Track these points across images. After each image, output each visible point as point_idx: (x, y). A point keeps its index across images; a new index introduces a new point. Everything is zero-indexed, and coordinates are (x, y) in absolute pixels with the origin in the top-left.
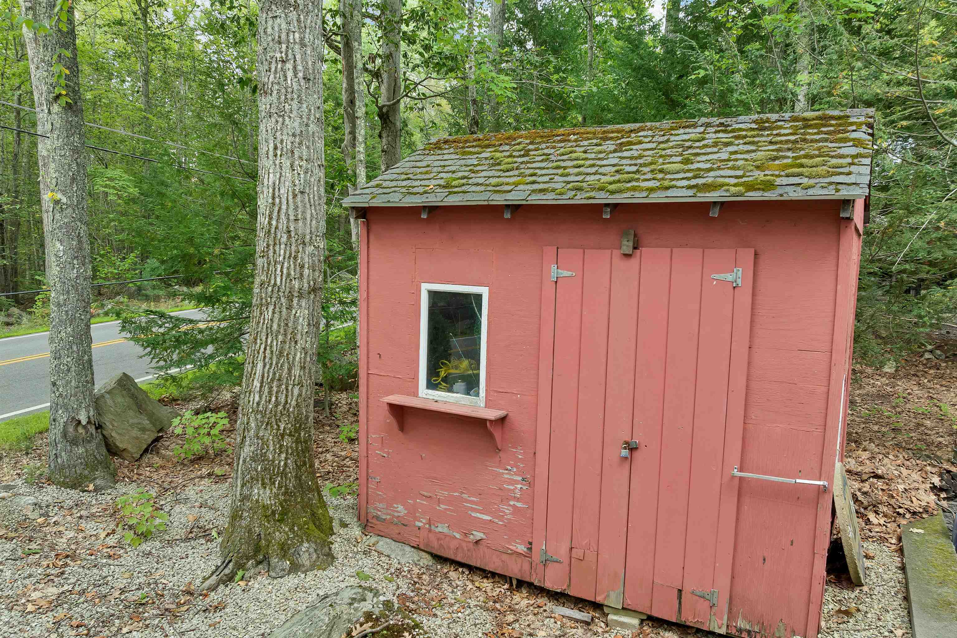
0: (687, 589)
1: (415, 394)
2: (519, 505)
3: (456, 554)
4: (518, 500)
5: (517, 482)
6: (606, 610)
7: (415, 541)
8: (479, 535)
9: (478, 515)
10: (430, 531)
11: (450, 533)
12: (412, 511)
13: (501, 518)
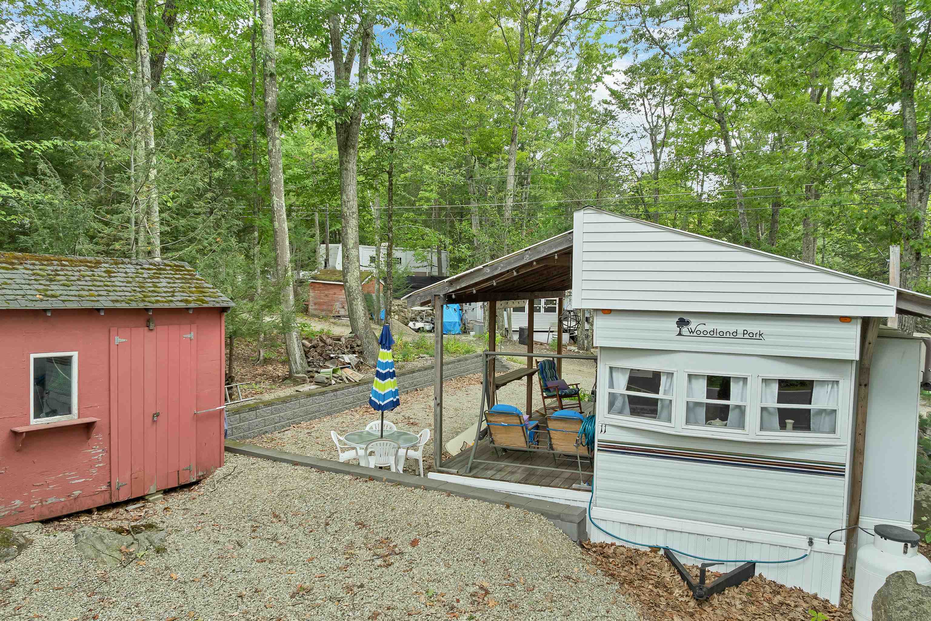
0: (181, 469)
1: (28, 423)
2: (101, 465)
3: (62, 512)
4: (100, 463)
5: (100, 453)
6: (147, 498)
7: (30, 518)
8: (77, 493)
9: (77, 481)
10: (42, 506)
11: (58, 500)
12: (27, 500)
13: (91, 477)
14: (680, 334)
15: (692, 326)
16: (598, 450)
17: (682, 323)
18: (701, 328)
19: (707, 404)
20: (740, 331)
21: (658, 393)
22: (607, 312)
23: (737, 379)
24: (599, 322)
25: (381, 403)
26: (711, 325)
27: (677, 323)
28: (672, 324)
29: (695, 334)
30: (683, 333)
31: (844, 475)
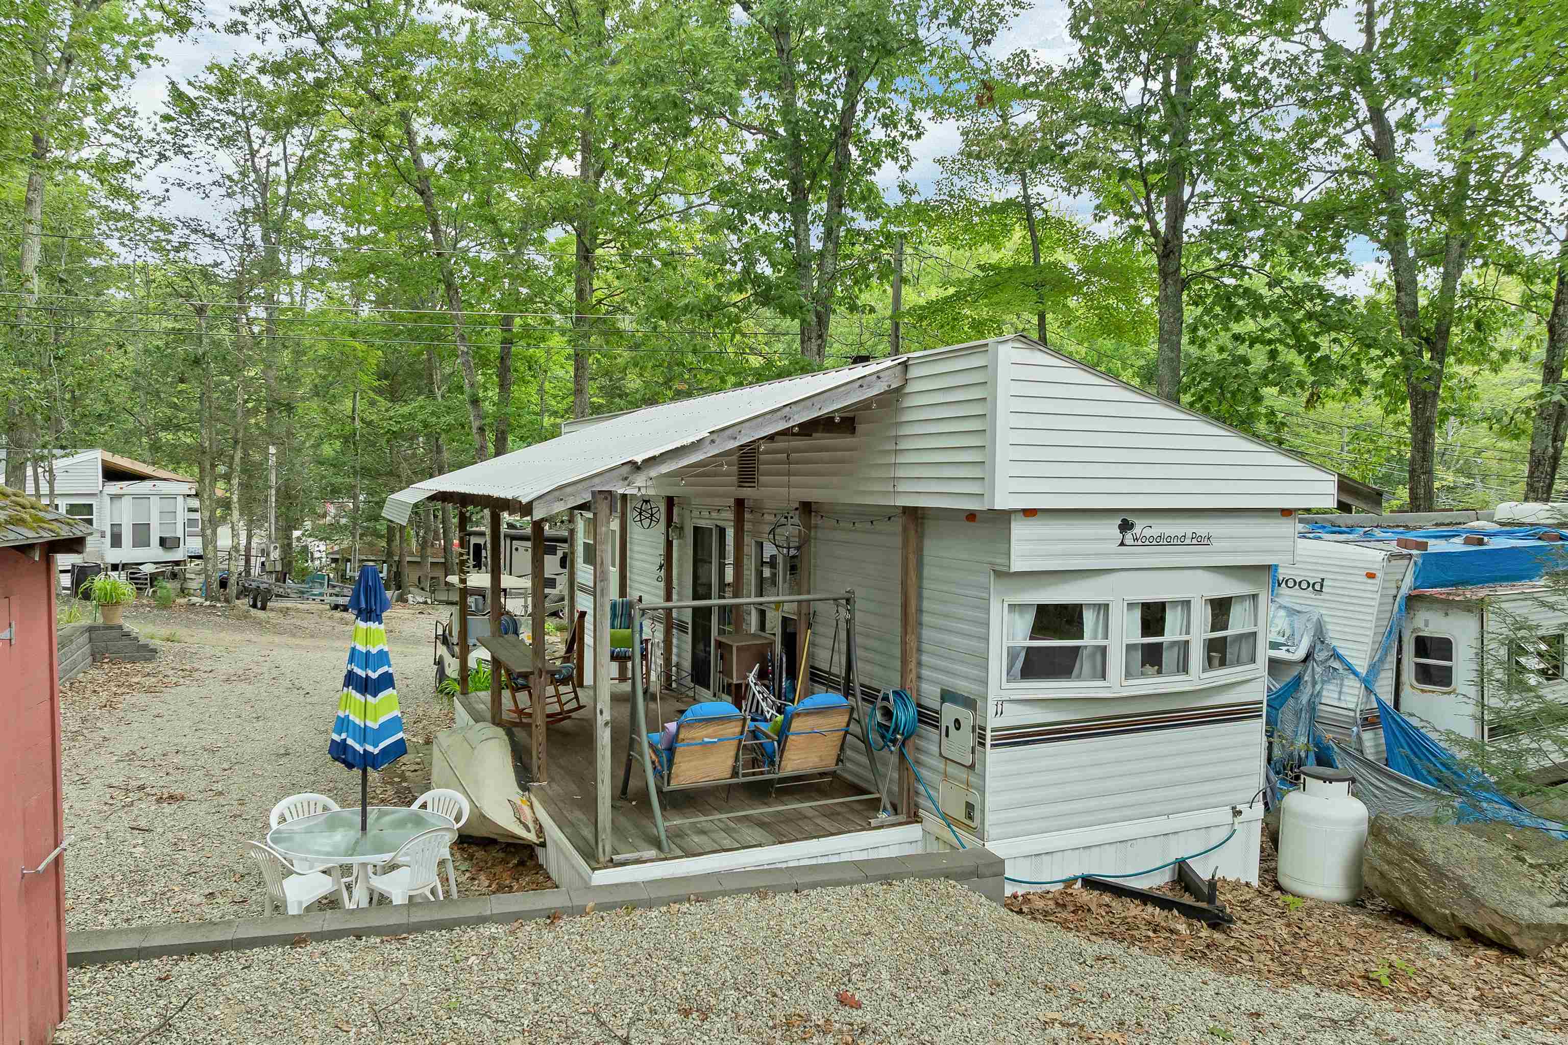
14: (1122, 544)
15: (1137, 530)
16: (992, 745)
17: (1126, 526)
18: (1148, 532)
19: (1142, 645)
20: (1189, 535)
21: (1082, 638)
22: (1029, 513)
23: (1175, 603)
24: (1019, 530)
25: (370, 748)
26: (1161, 528)
27: (1120, 527)
28: (1111, 529)
29: (1140, 543)
30: (1127, 542)
31: (1260, 716)
